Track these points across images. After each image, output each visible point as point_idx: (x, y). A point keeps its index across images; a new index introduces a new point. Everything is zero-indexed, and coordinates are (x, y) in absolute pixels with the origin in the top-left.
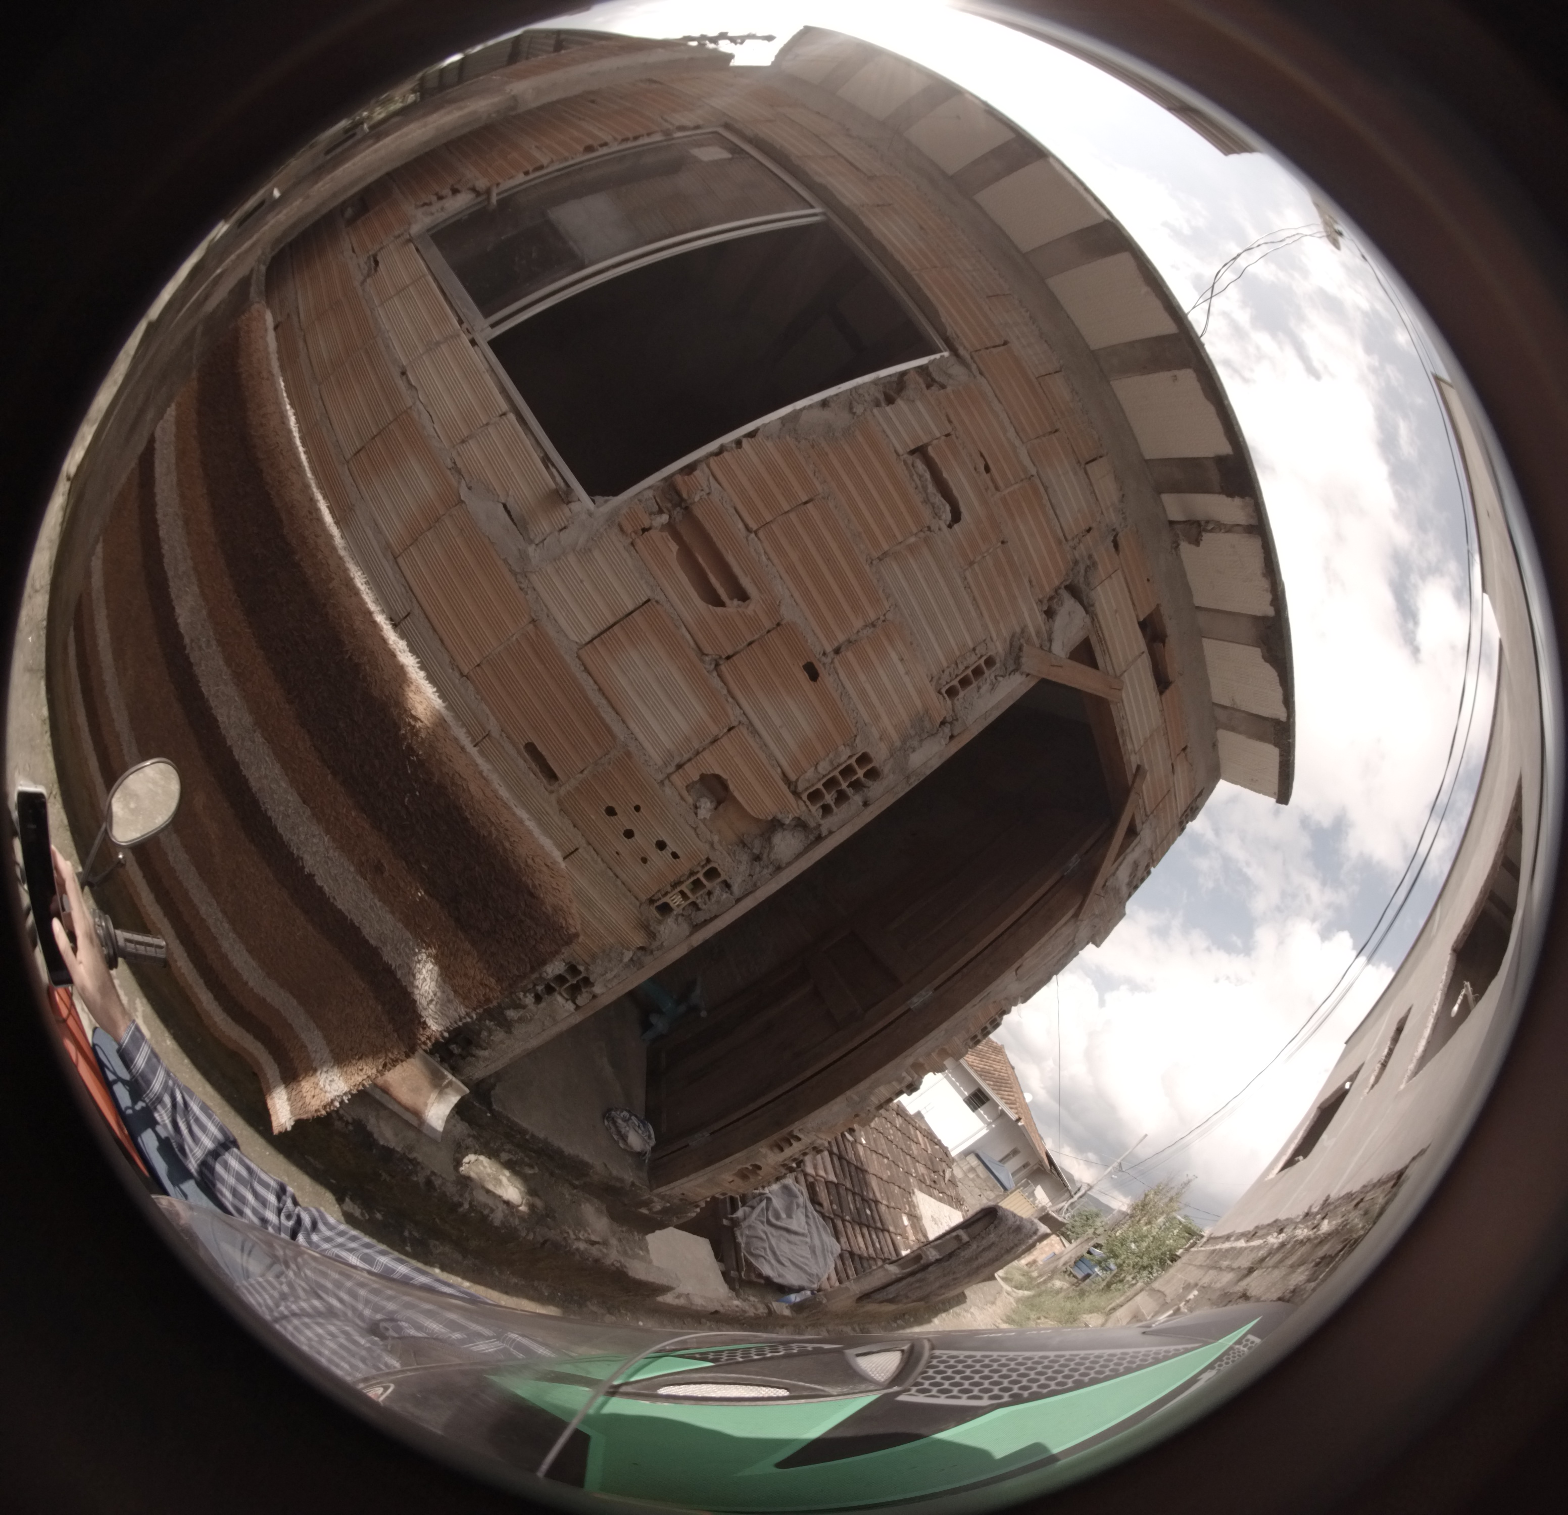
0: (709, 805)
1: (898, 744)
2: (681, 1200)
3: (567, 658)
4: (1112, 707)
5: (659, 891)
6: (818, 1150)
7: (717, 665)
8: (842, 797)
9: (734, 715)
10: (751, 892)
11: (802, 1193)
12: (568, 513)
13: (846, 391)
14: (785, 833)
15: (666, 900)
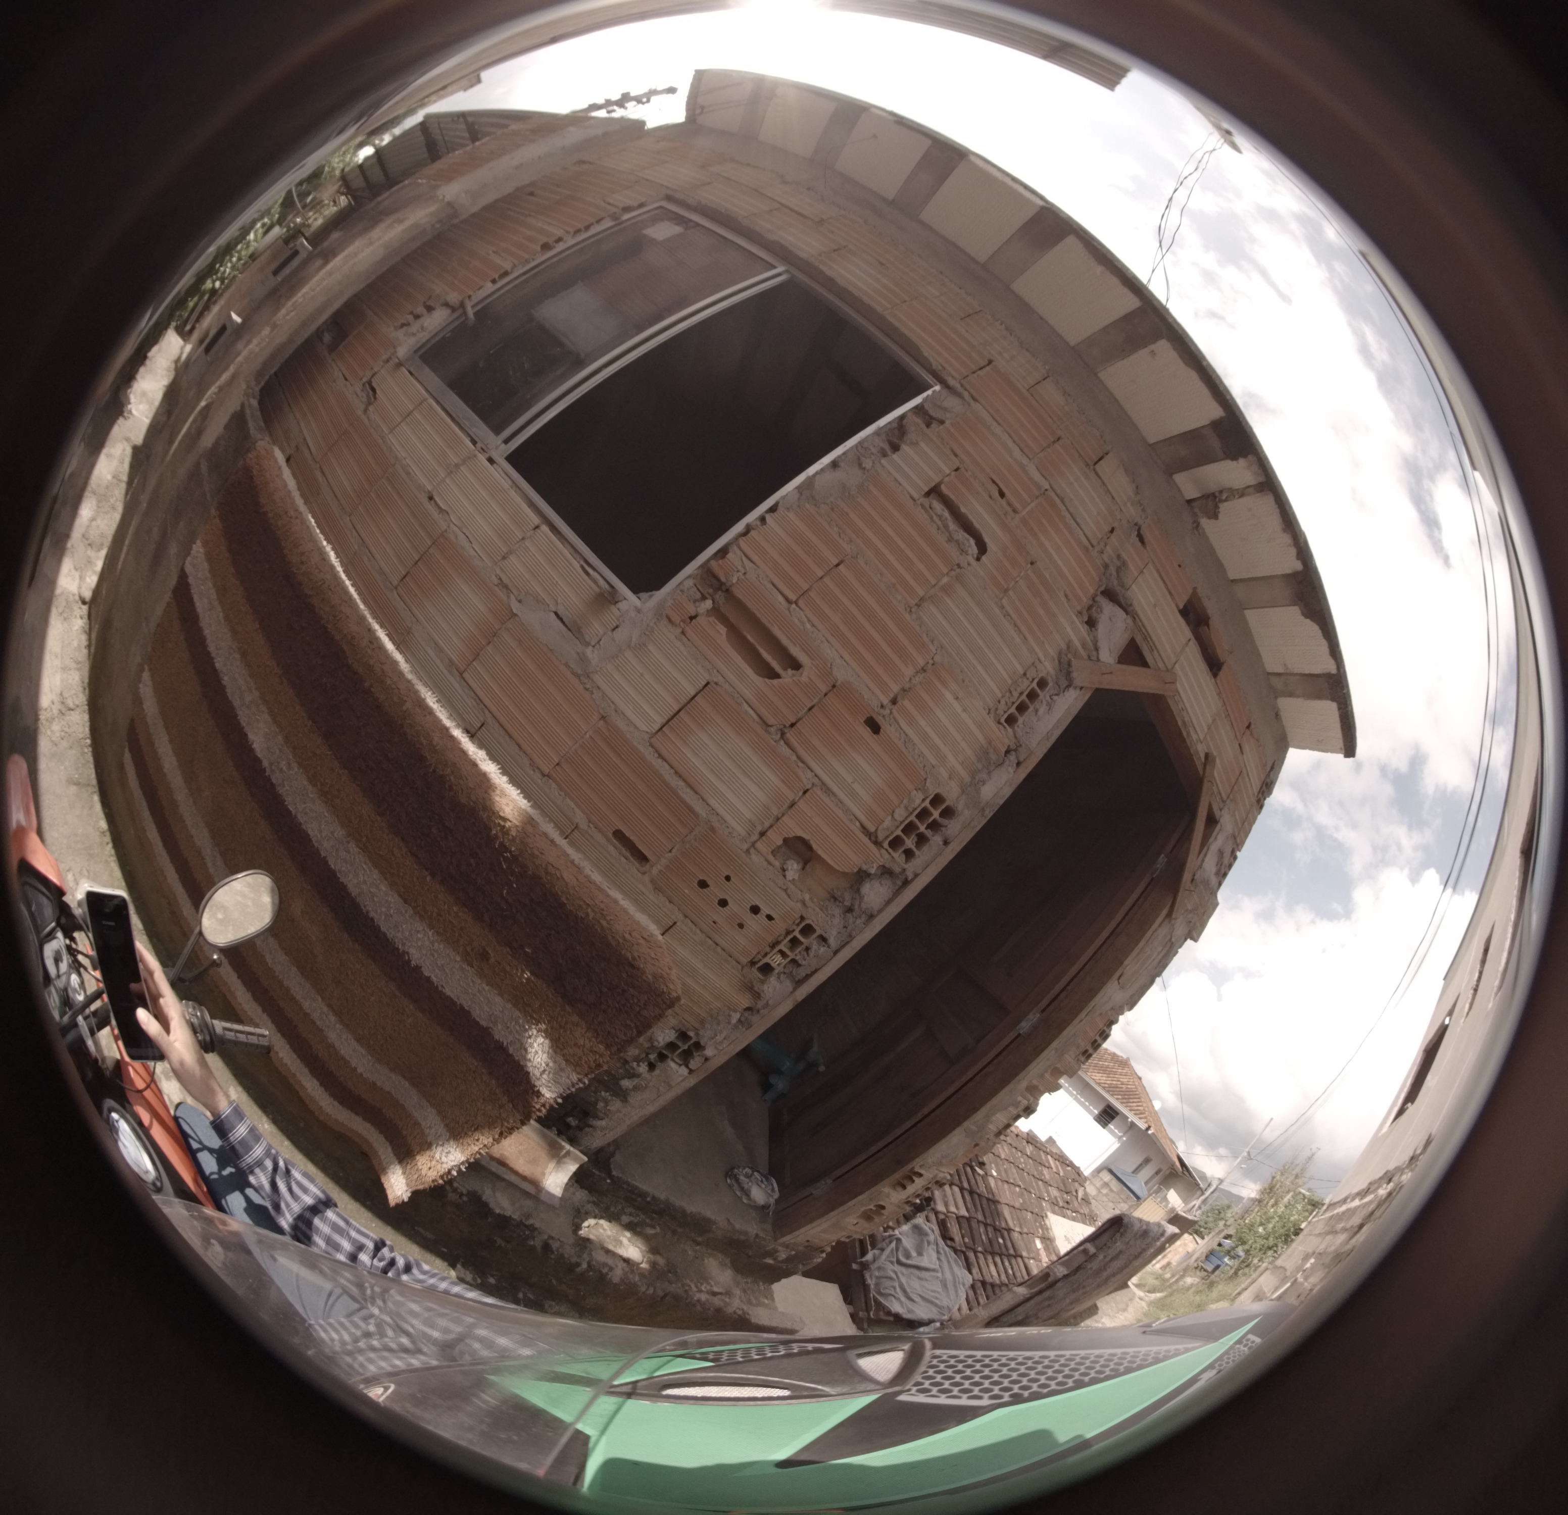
0: (795, 866)
1: (968, 780)
2: (806, 1247)
3: (641, 748)
4: (1170, 701)
5: (758, 953)
6: (940, 1184)
7: (783, 734)
8: (922, 840)
9: (807, 779)
10: (847, 943)
11: (933, 1231)
12: (617, 613)
13: (852, 448)
14: (873, 882)
15: (767, 960)
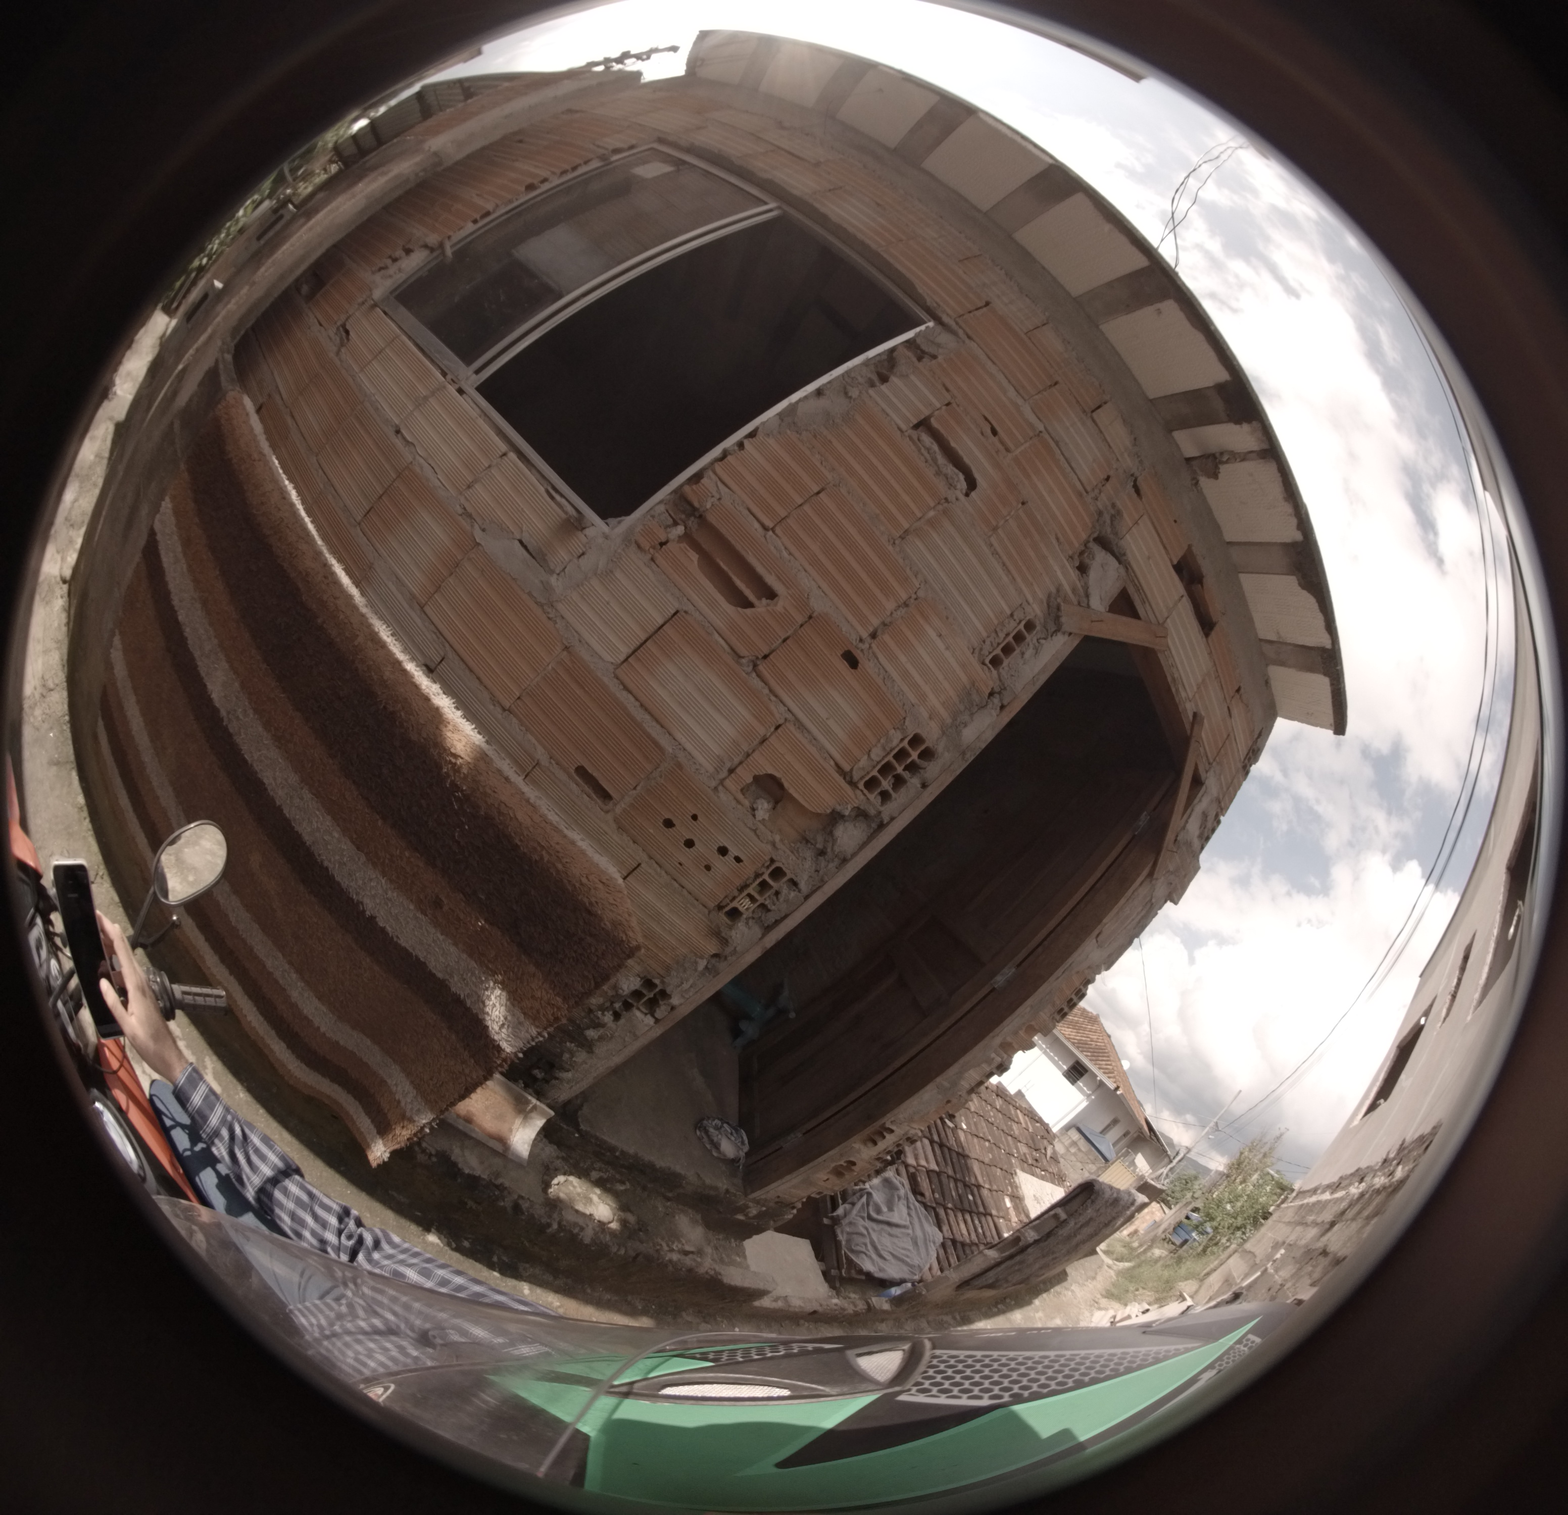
0: (766, 805)
1: (949, 721)
2: (777, 1203)
3: (606, 680)
4: (1159, 655)
5: (726, 897)
6: (911, 1141)
7: (755, 666)
8: (899, 782)
9: (779, 713)
10: (819, 888)
11: (903, 1185)
12: (584, 540)
13: (837, 378)
14: (847, 824)
15: (735, 904)
